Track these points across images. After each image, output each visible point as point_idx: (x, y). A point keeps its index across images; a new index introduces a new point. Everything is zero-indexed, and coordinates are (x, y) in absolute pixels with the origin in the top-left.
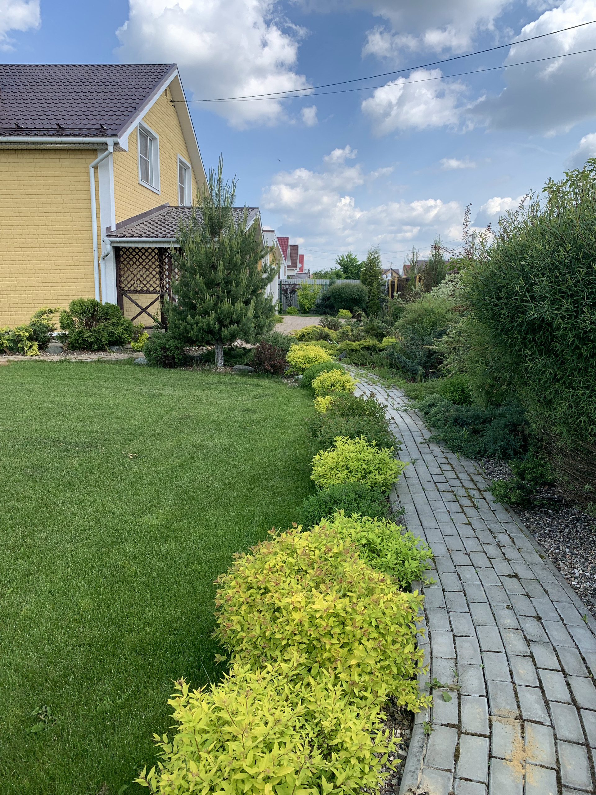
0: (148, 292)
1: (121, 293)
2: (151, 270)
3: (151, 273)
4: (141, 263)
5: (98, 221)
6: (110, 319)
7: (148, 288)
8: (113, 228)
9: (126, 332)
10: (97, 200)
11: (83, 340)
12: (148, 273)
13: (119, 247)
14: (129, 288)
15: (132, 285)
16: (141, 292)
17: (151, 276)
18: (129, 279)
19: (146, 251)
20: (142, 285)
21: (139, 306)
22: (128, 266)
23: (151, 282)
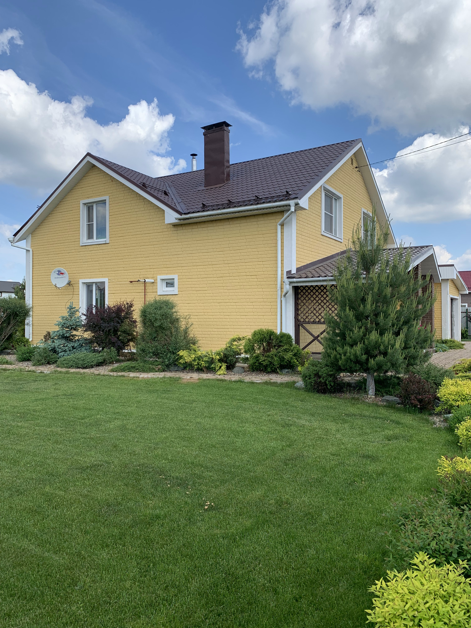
0: (319, 322)
1: (298, 325)
2: (322, 304)
3: (322, 307)
4: (315, 299)
5: (282, 267)
6: (283, 346)
7: (320, 320)
8: (294, 272)
9: (295, 358)
10: (282, 250)
11: (259, 363)
12: (320, 307)
13: (298, 286)
14: (304, 320)
15: (307, 317)
16: (314, 322)
17: (323, 309)
18: (305, 312)
19: (320, 288)
20: (315, 317)
21: (312, 335)
22: (305, 301)
23: (322, 314)
